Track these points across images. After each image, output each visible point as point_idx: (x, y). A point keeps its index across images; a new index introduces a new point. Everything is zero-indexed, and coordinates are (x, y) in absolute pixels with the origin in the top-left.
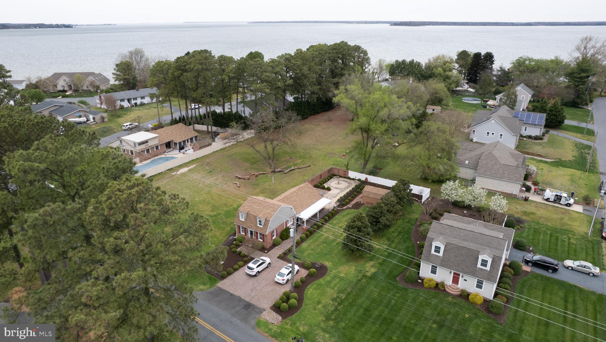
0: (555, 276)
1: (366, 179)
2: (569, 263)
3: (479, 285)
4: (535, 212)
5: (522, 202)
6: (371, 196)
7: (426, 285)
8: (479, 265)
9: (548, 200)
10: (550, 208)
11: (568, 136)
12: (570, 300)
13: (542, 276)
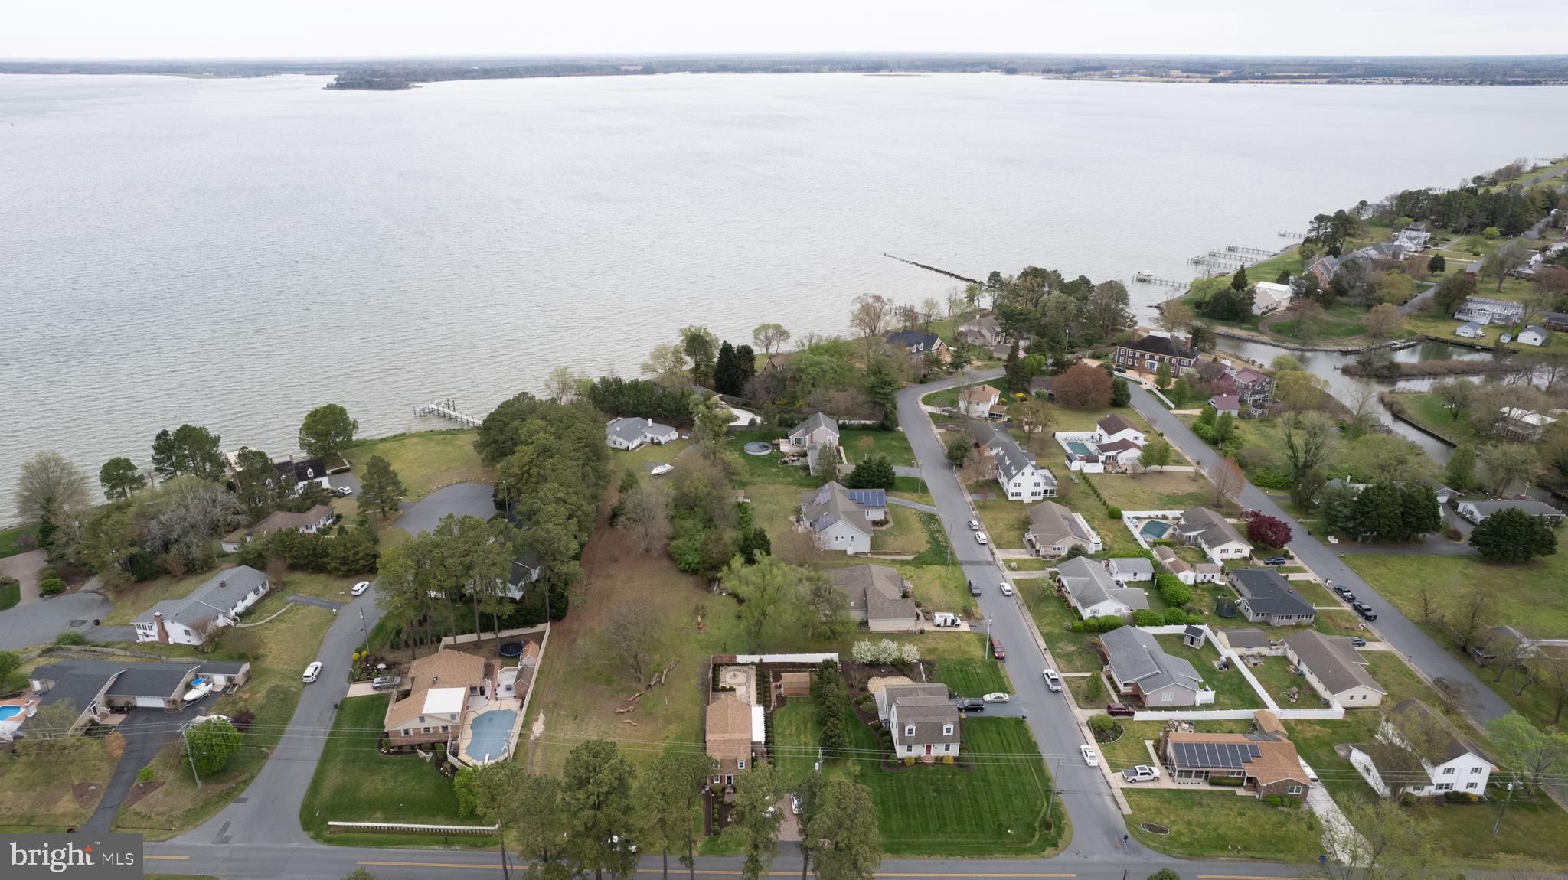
0: (984, 714)
1: (761, 660)
2: (987, 697)
3: (947, 749)
4: (935, 645)
5: (920, 636)
6: (795, 686)
7: (908, 765)
8: (945, 733)
9: (939, 625)
10: (945, 636)
11: (905, 502)
12: (1001, 732)
13: (976, 718)
